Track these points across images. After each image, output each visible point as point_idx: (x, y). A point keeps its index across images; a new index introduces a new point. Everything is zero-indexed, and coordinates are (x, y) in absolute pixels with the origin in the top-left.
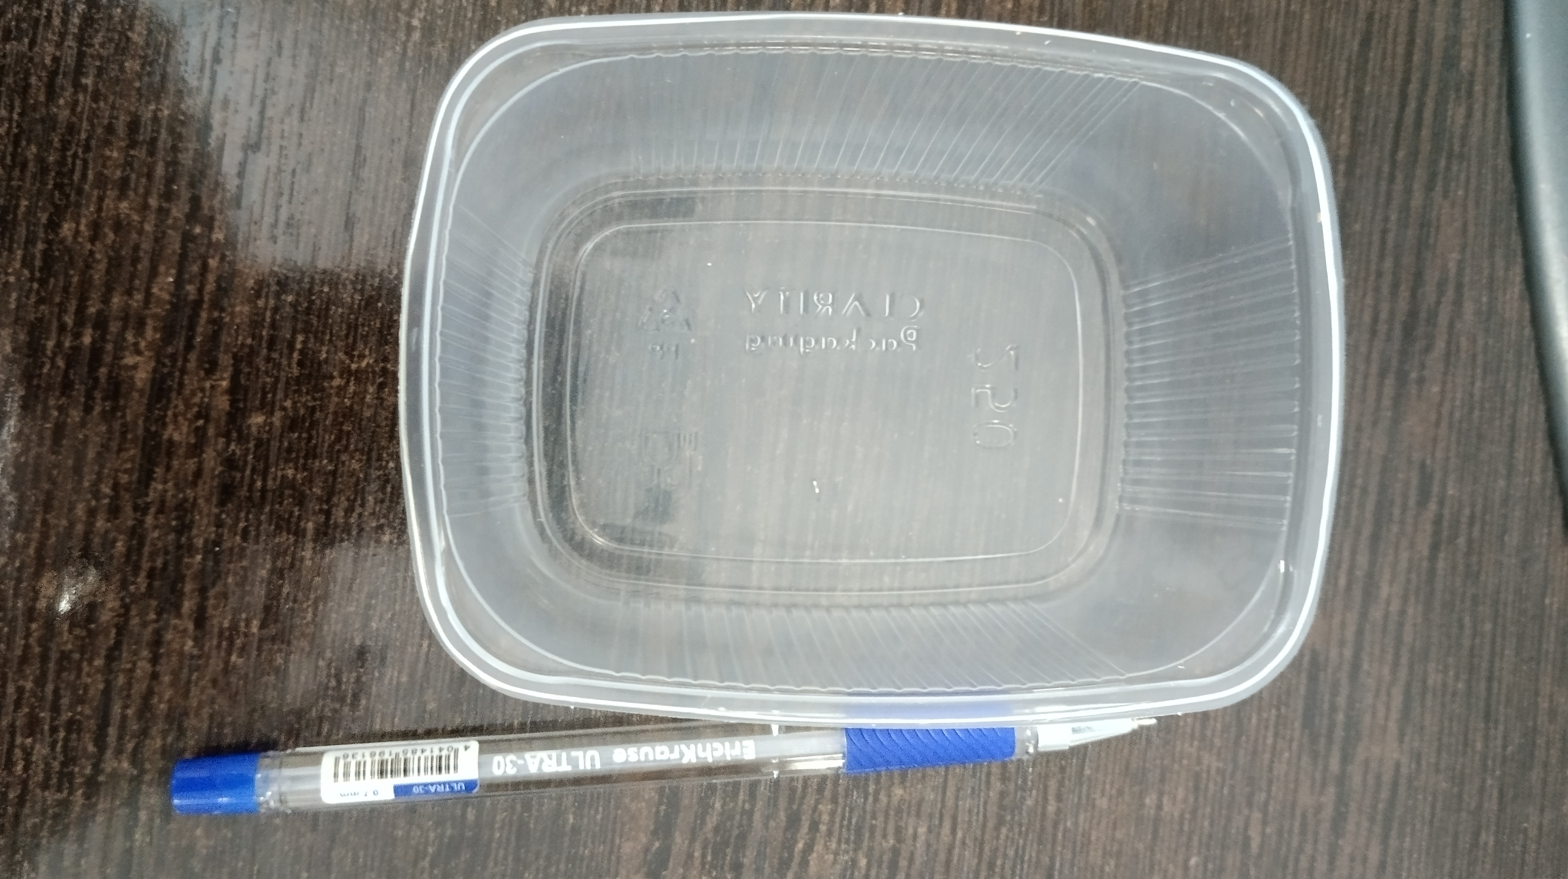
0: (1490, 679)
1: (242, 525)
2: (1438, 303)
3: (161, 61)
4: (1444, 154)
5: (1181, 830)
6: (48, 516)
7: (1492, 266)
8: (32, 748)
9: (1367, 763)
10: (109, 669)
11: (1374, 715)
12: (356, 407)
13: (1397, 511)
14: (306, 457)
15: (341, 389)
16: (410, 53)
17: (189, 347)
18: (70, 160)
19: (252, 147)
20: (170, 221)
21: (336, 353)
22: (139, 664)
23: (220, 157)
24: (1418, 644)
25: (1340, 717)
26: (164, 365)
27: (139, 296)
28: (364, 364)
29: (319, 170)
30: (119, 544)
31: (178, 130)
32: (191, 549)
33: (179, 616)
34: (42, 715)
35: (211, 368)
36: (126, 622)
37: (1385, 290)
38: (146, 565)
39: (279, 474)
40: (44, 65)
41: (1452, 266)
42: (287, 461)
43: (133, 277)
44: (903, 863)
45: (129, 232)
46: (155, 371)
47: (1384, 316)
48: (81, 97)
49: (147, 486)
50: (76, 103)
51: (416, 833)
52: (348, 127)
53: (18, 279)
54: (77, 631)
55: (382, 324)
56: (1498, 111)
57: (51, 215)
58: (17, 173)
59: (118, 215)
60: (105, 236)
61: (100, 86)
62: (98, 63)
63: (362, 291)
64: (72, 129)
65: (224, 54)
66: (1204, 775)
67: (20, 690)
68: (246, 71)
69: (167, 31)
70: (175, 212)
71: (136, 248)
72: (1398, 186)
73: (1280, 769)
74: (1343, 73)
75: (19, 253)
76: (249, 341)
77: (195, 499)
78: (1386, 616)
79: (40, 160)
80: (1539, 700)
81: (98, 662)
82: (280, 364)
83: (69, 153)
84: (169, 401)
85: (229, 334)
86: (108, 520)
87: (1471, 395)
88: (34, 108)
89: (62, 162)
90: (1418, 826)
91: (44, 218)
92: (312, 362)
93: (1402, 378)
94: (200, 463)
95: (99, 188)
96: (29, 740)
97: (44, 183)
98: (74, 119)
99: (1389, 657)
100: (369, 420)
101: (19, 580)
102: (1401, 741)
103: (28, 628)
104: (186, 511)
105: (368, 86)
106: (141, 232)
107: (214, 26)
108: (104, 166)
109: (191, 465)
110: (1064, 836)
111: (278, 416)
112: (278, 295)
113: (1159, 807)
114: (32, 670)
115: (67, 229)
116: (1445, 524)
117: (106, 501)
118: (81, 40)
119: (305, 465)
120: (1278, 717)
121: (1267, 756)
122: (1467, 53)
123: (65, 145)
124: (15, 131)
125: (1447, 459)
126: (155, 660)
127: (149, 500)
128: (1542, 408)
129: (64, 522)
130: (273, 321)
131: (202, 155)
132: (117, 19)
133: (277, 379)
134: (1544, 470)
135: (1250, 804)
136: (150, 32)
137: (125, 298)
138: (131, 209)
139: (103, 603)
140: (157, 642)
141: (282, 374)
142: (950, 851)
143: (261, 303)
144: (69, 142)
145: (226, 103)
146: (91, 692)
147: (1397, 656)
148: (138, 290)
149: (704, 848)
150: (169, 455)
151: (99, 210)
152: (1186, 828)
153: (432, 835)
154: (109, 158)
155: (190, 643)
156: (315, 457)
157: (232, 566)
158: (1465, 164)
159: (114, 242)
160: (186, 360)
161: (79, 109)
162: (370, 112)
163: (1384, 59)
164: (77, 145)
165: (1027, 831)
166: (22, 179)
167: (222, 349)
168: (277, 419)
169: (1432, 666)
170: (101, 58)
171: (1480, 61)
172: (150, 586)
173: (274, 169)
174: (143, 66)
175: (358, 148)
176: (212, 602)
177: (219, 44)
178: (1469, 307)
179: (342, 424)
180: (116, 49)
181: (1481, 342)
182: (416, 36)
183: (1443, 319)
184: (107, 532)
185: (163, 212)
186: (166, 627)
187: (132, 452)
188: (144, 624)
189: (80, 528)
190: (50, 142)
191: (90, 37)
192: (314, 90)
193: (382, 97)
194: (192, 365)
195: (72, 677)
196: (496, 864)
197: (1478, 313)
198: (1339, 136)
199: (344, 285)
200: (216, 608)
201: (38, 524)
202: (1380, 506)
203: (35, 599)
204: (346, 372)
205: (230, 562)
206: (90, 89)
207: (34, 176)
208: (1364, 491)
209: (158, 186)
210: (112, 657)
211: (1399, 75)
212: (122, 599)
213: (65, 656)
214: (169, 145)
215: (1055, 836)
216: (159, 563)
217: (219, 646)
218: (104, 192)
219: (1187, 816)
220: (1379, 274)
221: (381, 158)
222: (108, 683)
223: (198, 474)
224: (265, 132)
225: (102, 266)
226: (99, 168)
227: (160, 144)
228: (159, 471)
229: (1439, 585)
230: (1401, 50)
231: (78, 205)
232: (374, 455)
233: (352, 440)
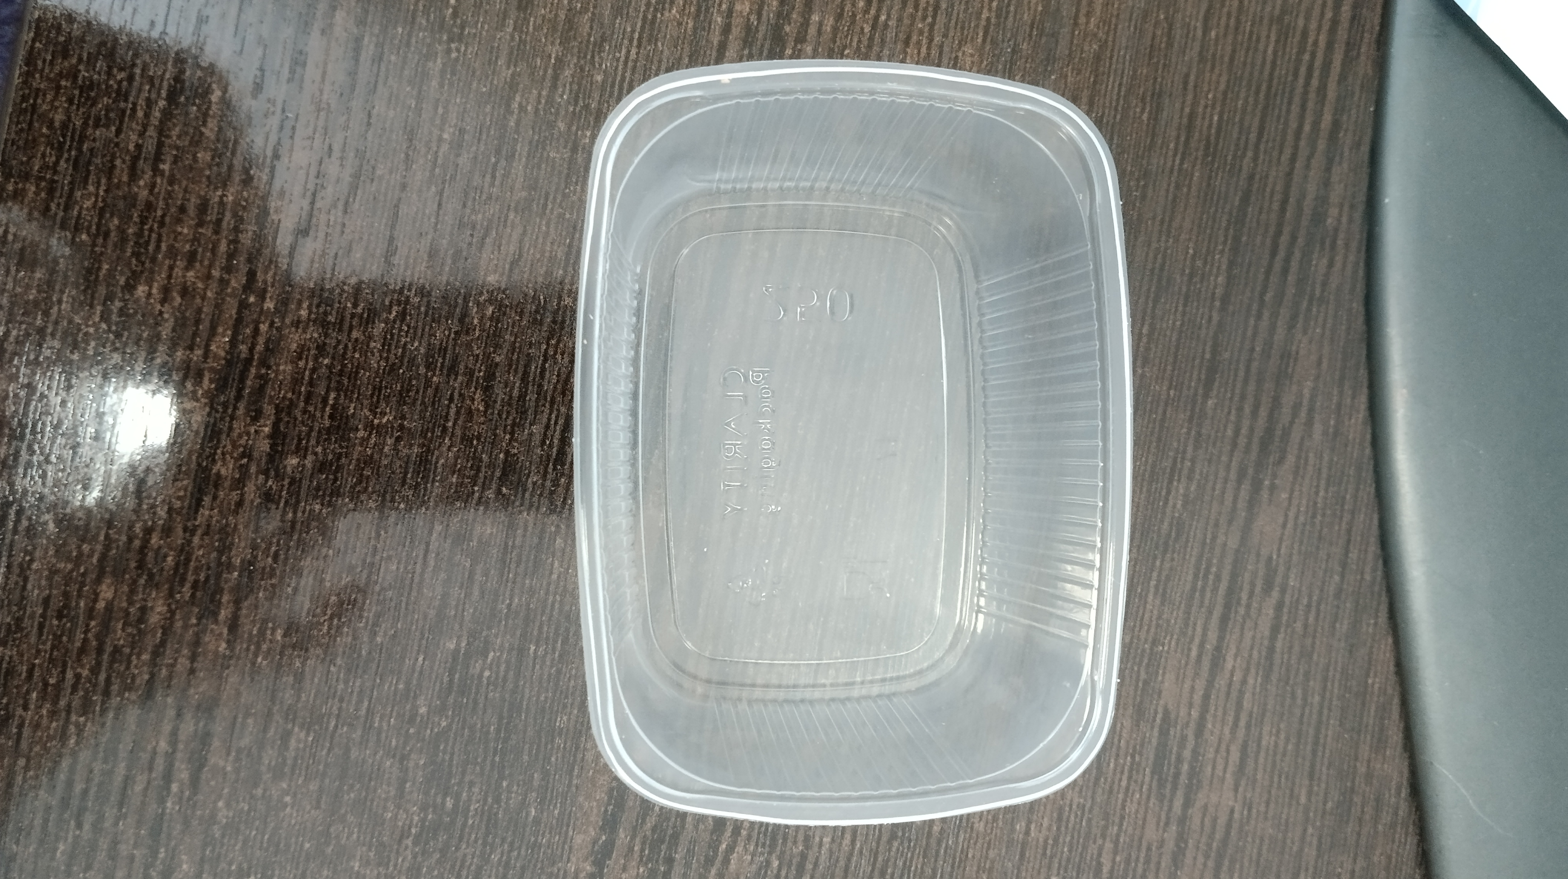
0: (1316, 743)
1: (273, 549)
2: (1292, 423)
3: (228, 154)
4: (1307, 297)
5: (1044, 854)
6: (111, 532)
7: (1341, 393)
8: (85, 725)
9: (1205, 807)
10: (153, 663)
11: (1214, 768)
12: (376, 456)
13: (1244, 596)
14: (331, 495)
15: (365, 441)
16: (440, 161)
17: (239, 397)
18: (146, 233)
19: (303, 232)
20: (229, 290)
21: (362, 410)
22: (179, 660)
23: (275, 239)
24: (1255, 709)
25: (1185, 767)
26: (217, 411)
27: (199, 352)
28: (384, 420)
29: (358, 254)
30: (170, 559)
31: (240, 213)
32: (230, 567)
33: (216, 622)
34: (95, 698)
35: (256, 416)
36: (172, 624)
37: (1247, 410)
38: (191, 578)
39: (308, 508)
40: (128, 150)
41: (1306, 392)
42: (316, 497)
43: (195, 334)
44: (809, 866)
45: (194, 297)
46: (209, 415)
47: (1244, 431)
48: (159, 180)
49: (196, 512)
50: (153, 185)
51: (402, 815)
52: (384, 221)
53: (97, 330)
54: (129, 630)
55: (402, 387)
56: (1357, 264)
57: (127, 279)
58: (100, 240)
59: (185, 282)
60: (173, 299)
61: (176, 171)
62: (174, 152)
63: (387, 359)
64: (149, 206)
65: (283, 151)
66: (1067, 809)
67: (78, 676)
68: (301, 168)
69: (235, 128)
70: (233, 283)
71: (199, 311)
72: (1265, 323)
73: (1131, 808)
74: (1224, 225)
75: (99, 308)
76: (289, 395)
77: (236, 525)
78: (1230, 685)
79: (121, 231)
80: (1358, 764)
81: (145, 657)
82: (314, 416)
83: (146, 227)
84: (219, 441)
85: (274, 389)
86: (161, 539)
87: (1315, 503)
88: (118, 187)
89: (139, 234)
90: (1246, 864)
91: (122, 281)
92: (341, 416)
93: (1257, 487)
94: (242, 495)
95: (170, 258)
96: (82, 719)
97: (123, 251)
98: (152, 198)
99: (1230, 719)
100: (386, 466)
101: (83, 584)
102: (1236, 790)
103: (87, 625)
104: (228, 534)
105: (404, 187)
106: (203, 298)
107: (275, 128)
108: (175, 239)
109: (235, 496)
110: (945, 852)
111: (310, 458)
112: (316, 359)
113: (1027, 833)
114: (89, 661)
115: (141, 290)
116: (1285, 610)
117: (161, 522)
118: (162, 131)
119: (330, 501)
120: (1132, 764)
121: (1121, 796)
122: (1334, 212)
123: (143, 221)
124: (101, 204)
125: (1291, 555)
126: (193, 658)
127: (197, 523)
128: (1376, 517)
129: (124, 538)
130: (311, 378)
131: (258, 237)
132: (192, 116)
133: (311, 429)
134: (1374, 570)
135: (1103, 836)
136: (220, 129)
137: (188, 352)
138: (197, 277)
139: (152, 608)
140: (197, 642)
141: (316, 424)
142: (849, 860)
143: (301, 364)
144: (146, 218)
145: (282, 193)
146: (138, 681)
147: (1237, 719)
148: (199, 346)
149: (643, 843)
150: (216, 486)
151: (170, 277)
152: (1048, 852)
153: (416, 818)
154: (180, 233)
155: (224, 645)
156: (338, 496)
157: (263, 583)
158: (1324, 306)
159: (181, 304)
160: (235, 408)
161: (156, 190)
162: (403, 210)
163: (1260, 213)
164: (154, 221)
165: (915, 845)
166: (104, 246)
167: (266, 400)
168: (309, 462)
169: (1266, 729)
170: (177, 148)
171: (1344, 219)
172: (193, 596)
173: (319, 252)
174: (213, 159)
175: (391, 239)
176: (244, 611)
177: (279, 143)
178: (1318, 428)
179: (363, 469)
180: (191, 142)
181: (1326, 458)
182: (445, 147)
183: (1296, 435)
184: (160, 548)
185: (223, 283)
186: (204, 631)
187: (185, 482)
188: (186, 627)
189: (137, 543)
190: (131, 217)
191: (169, 130)
192: (357, 188)
193: (414, 196)
194: (241, 412)
195: (122, 668)
196: (467, 847)
197: (1325, 433)
198: (1217, 277)
199: (373, 355)
200: (247, 616)
201: (102, 538)
202: (1231, 591)
203: (95, 601)
204: (370, 426)
205: (262, 579)
206: (167, 173)
207: (115, 245)
208: (1218, 578)
209: (221, 261)
210: (157, 652)
211: (1272, 230)
212: (169, 605)
213: (117, 650)
214: (232, 226)
215: (937, 852)
216: (202, 577)
217: (248, 649)
218: (175, 261)
219: (1050, 842)
220: (1243, 397)
221: (410, 248)
222: (152, 675)
223: (240, 504)
224: (314, 220)
225: (170, 324)
226: (171, 241)
227: (224, 224)
228: (207, 500)
229: (1277, 659)
230: (1276, 206)
231: (152, 272)
232: (388, 497)
233: (371, 484)
